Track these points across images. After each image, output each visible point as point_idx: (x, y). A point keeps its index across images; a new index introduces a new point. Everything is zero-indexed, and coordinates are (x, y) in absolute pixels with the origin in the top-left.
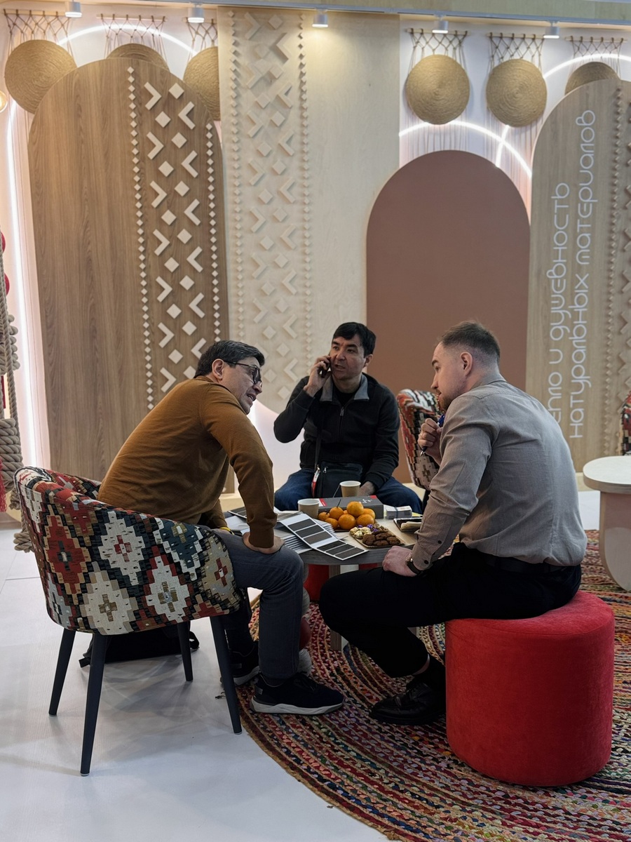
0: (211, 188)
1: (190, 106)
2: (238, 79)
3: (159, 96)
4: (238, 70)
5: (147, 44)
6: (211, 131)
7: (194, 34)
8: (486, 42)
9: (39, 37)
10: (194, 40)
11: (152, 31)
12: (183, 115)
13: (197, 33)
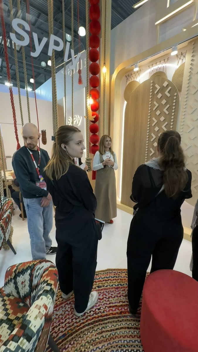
0: (173, 117)
1: (170, 88)
2: (192, 71)
3: (160, 88)
4: (192, 67)
5: (161, 70)
6: (176, 96)
7: (179, 59)
9: (133, 80)
10: (178, 62)
11: (164, 65)
12: (167, 93)
13: (180, 59)
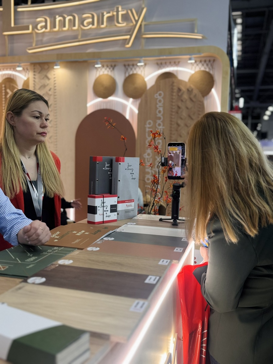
4: (35, 83)
5: (12, 77)
8: (123, 68)
10: (25, 75)
11: (14, 73)
13: (26, 72)
